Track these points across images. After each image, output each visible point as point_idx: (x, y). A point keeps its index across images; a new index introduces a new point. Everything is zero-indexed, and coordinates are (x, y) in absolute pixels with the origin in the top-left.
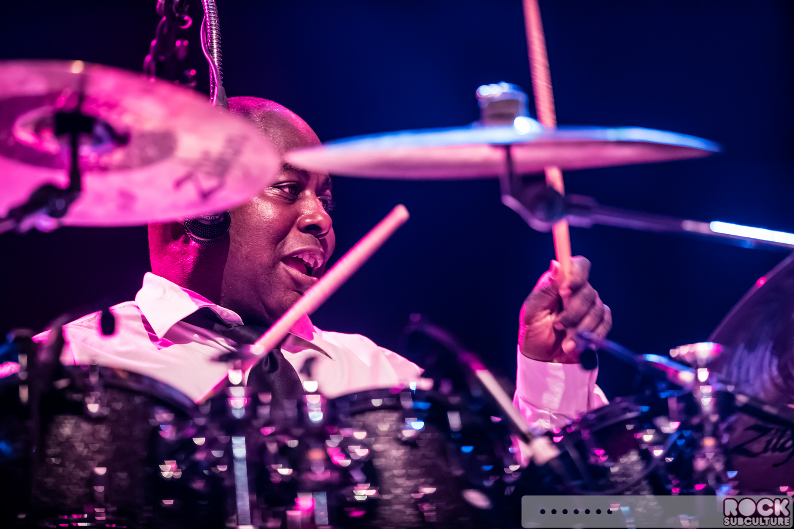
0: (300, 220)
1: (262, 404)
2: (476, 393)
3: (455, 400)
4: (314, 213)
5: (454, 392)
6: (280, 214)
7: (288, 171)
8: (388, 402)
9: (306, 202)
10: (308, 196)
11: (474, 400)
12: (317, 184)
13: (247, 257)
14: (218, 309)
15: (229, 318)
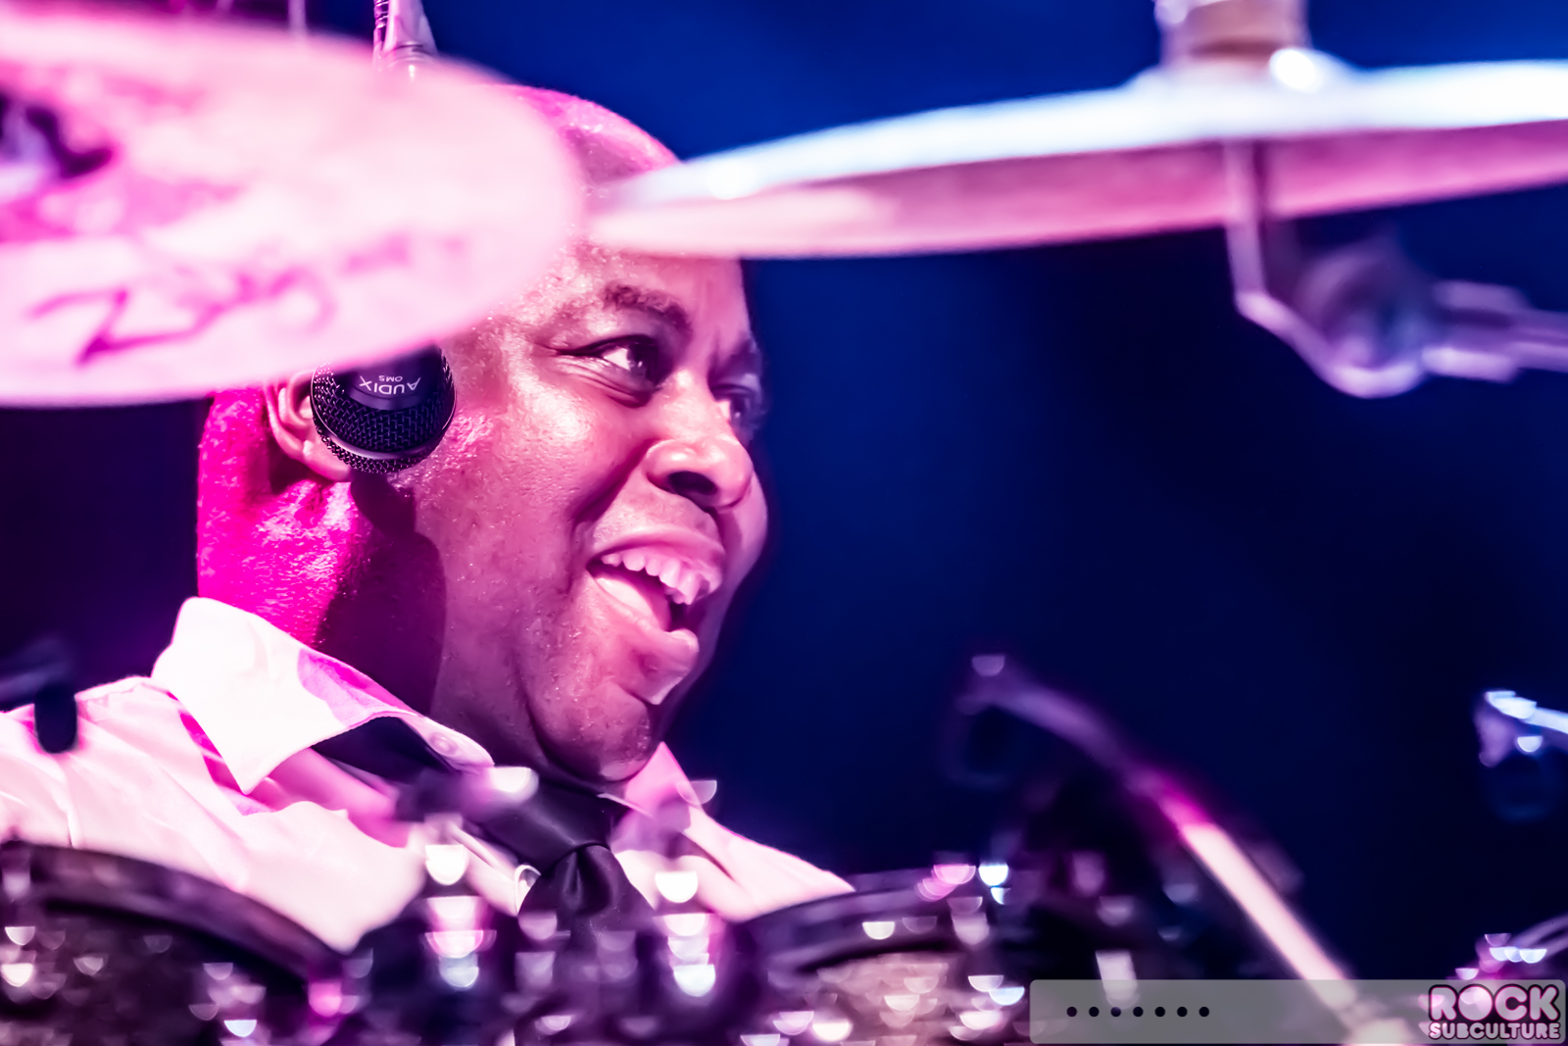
0: (657, 452)
1: (530, 945)
2: (1182, 893)
3: (1117, 912)
4: (703, 439)
5: (1114, 888)
6: (601, 429)
7: (628, 311)
8: (912, 927)
9: (681, 406)
10: (683, 390)
11: (1172, 913)
12: (714, 358)
13: (495, 558)
14: (426, 727)
15: (457, 755)
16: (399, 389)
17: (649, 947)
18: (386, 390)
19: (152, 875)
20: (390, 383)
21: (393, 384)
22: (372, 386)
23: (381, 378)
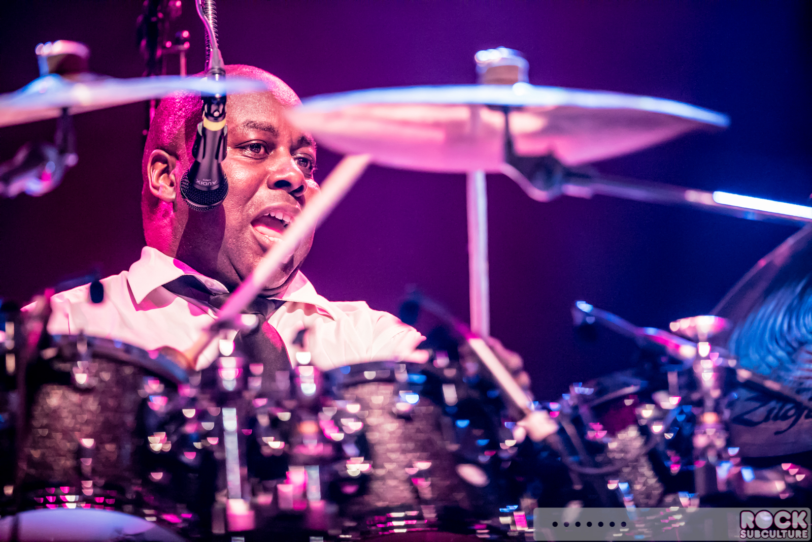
0: (269, 177)
1: (254, 376)
3: (451, 373)
5: (450, 365)
7: (252, 129)
8: (382, 375)
12: (291, 141)
14: (202, 278)
15: (214, 287)
16: (210, 184)
17: (294, 377)
18: (205, 184)
19: (128, 348)
20: (207, 181)
21: (208, 182)
22: (200, 182)
23: (204, 180)
